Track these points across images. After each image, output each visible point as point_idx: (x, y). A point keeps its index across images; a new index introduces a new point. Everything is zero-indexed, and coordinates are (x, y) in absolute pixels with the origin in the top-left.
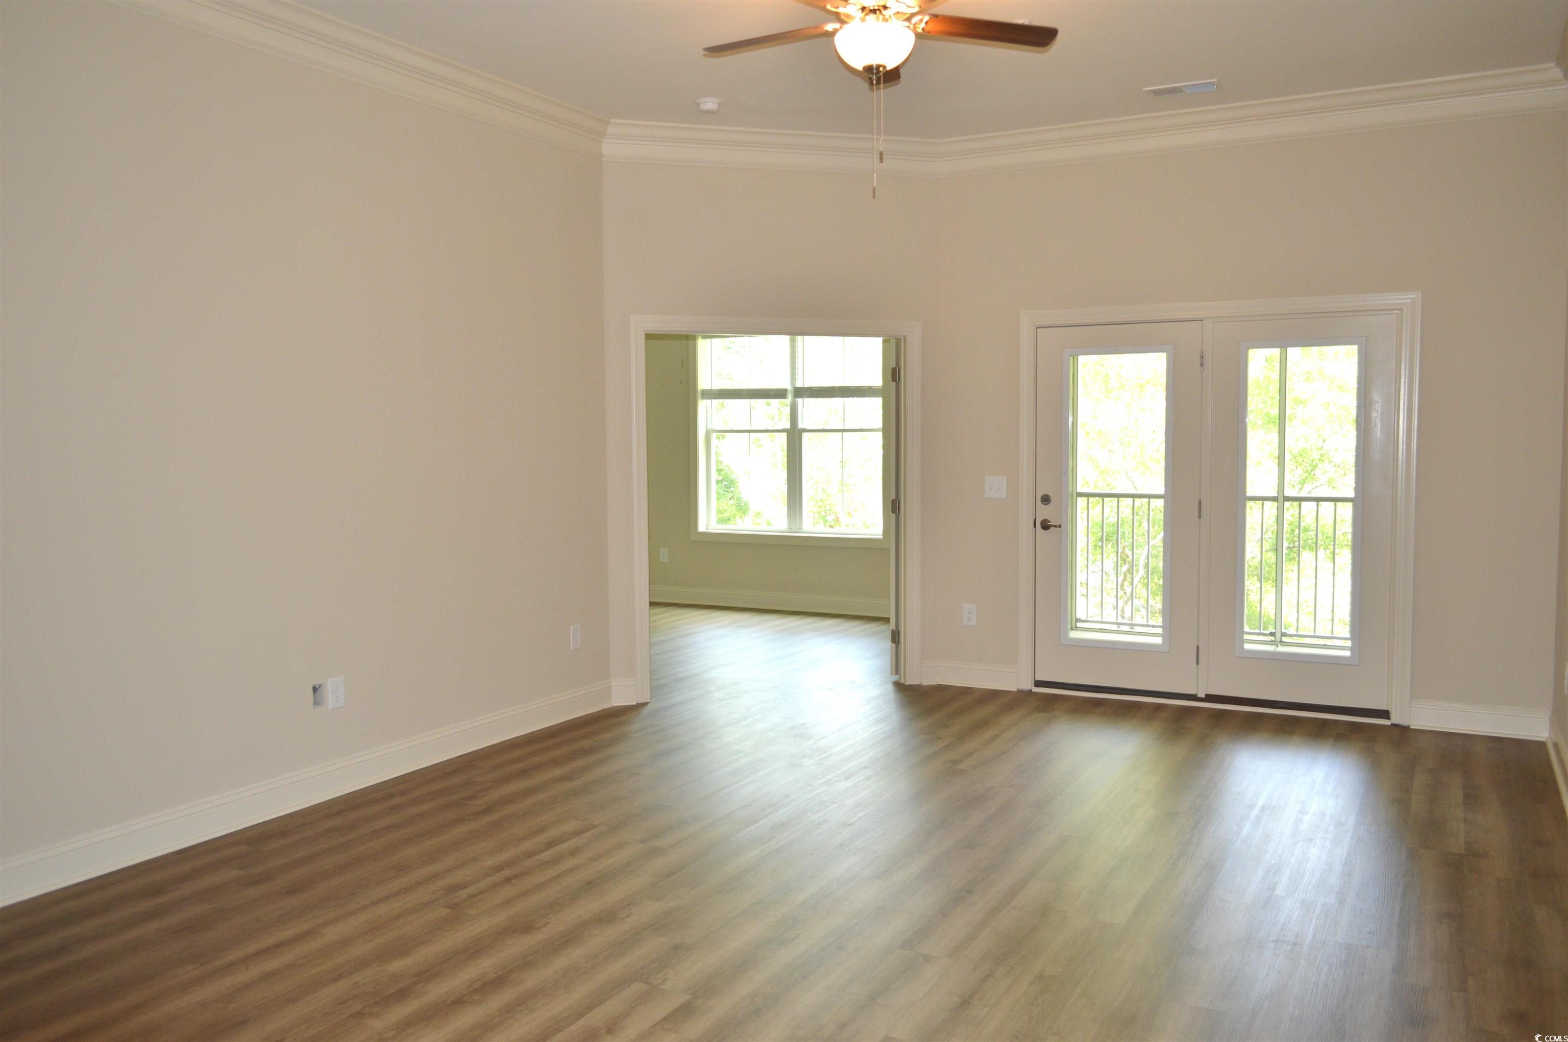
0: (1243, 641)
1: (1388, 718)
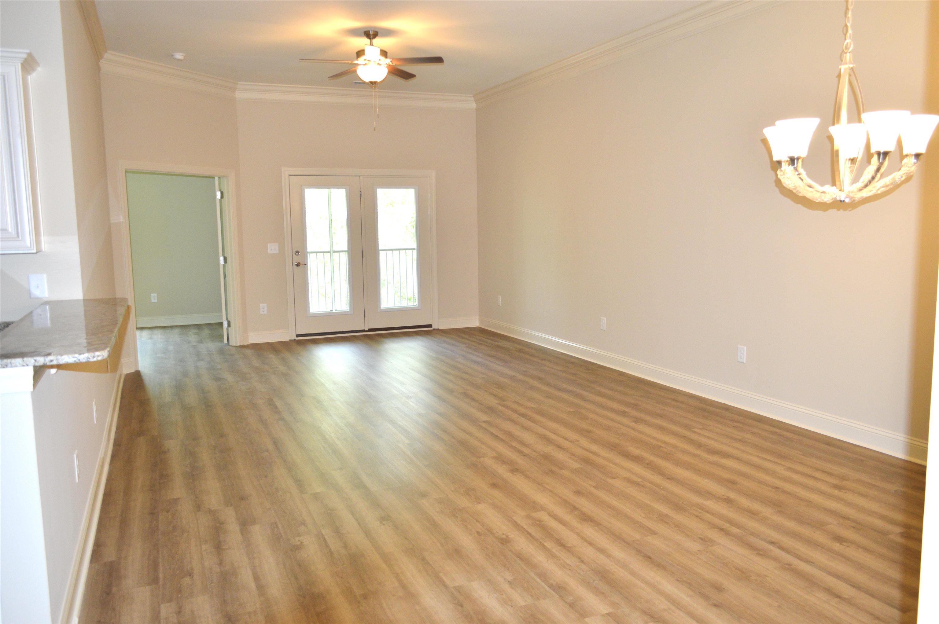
0: (380, 305)
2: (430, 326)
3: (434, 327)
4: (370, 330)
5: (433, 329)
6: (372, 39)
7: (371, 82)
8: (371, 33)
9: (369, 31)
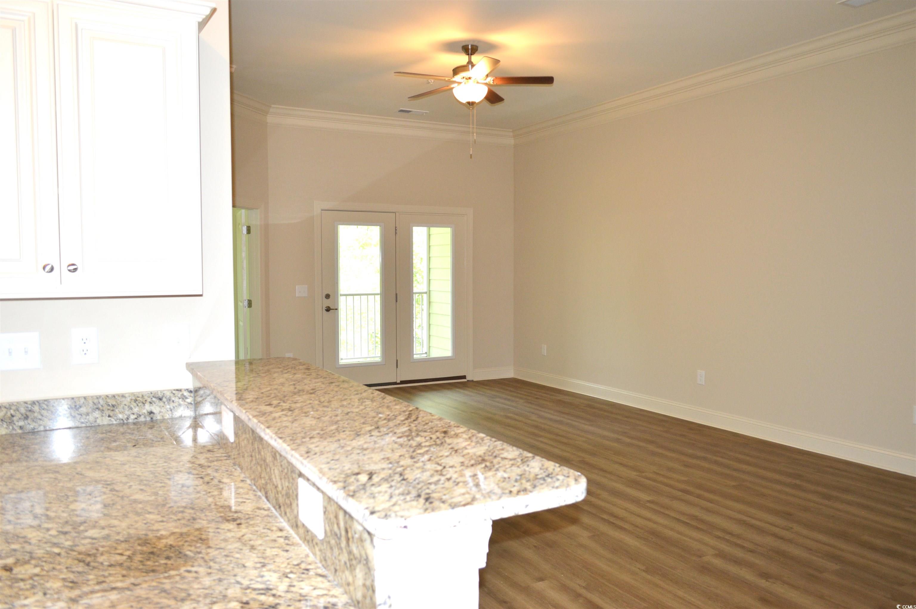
0: (413, 355)
1: (465, 378)
2: (464, 377)
3: (469, 378)
4: (402, 382)
5: (468, 381)
6: (471, 54)
7: (469, 103)
8: (470, 48)
9: (468, 45)
